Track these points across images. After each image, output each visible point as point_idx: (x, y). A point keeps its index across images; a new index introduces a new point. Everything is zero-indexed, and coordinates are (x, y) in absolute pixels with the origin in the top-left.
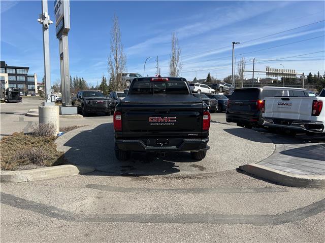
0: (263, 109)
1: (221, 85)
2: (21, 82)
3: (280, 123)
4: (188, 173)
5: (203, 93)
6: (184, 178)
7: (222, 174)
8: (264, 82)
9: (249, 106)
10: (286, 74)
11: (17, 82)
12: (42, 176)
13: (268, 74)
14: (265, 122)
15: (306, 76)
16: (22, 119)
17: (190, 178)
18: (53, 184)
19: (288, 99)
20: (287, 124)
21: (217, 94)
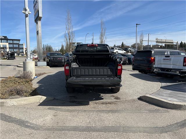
0: (154, 62)
1: (129, 49)
2: (16, 48)
3: (164, 71)
4: (109, 101)
5: (119, 53)
6: (106, 104)
7: (129, 101)
8: (155, 47)
9: (146, 61)
10: (168, 42)
11: (13, 48)
12: (22, 102)
13: (157, 42)
14: (155, 70)
15: (179, 44)
16: (15, 69)
17: (110, 104)
18: (29, 107)
19: (169, 57)
20: (168, 71)
21: (127, 54)
